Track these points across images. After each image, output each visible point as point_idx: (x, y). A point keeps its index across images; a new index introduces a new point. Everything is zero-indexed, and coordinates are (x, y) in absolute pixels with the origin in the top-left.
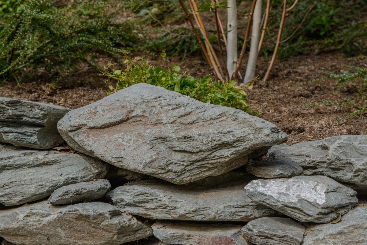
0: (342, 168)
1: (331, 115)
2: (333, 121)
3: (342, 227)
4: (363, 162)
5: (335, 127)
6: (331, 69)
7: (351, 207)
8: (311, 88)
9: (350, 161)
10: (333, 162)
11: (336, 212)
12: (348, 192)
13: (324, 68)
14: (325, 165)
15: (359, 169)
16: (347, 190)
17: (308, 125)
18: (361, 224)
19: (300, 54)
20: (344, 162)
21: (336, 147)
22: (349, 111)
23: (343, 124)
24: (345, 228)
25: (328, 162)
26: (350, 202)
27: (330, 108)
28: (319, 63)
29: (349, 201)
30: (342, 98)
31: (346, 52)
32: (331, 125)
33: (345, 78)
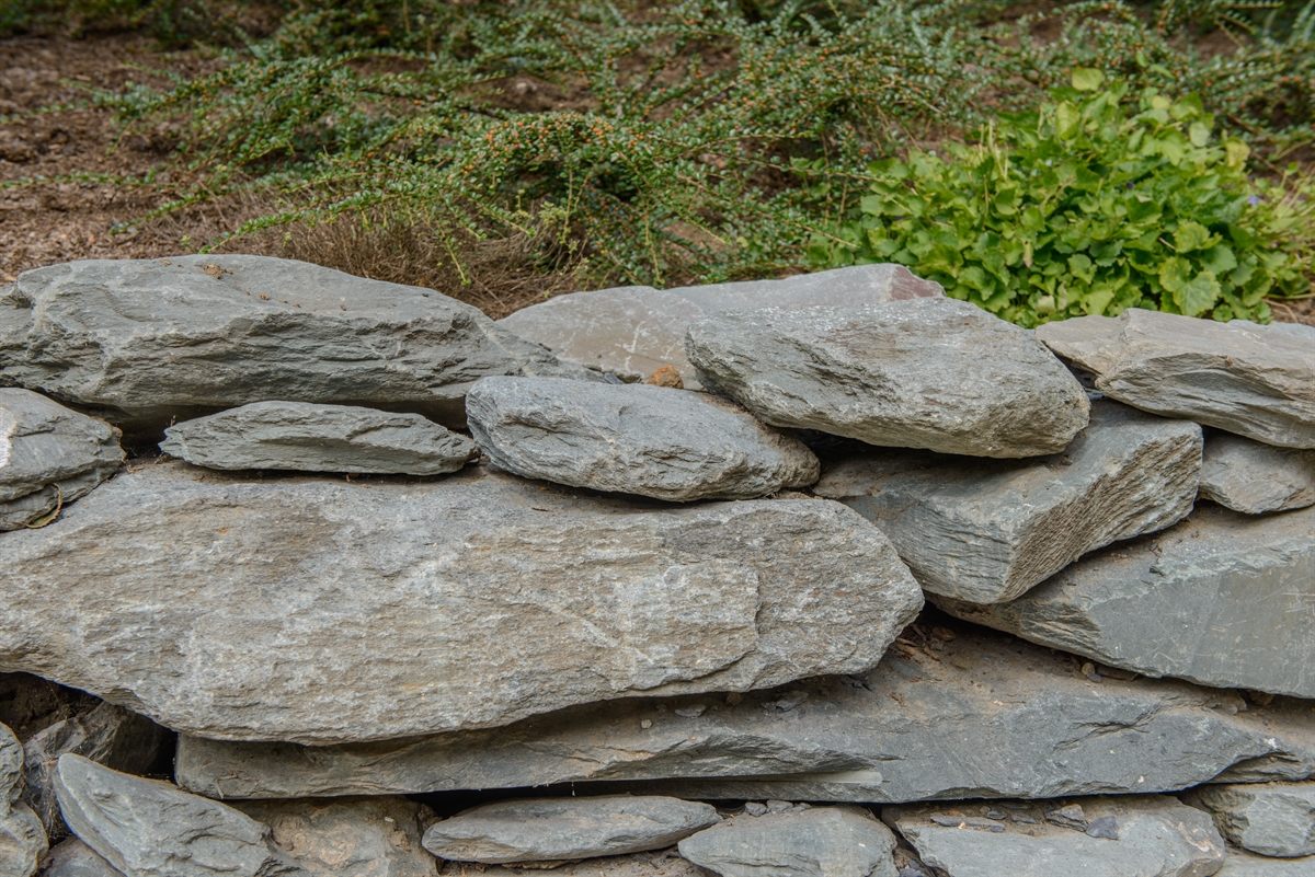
0: (74, 360)
1: (93, 216)
2: (97, 235)
3: (61, 534)
4: (131, 338)
5: (100, 250)
6: (111, 83)
7: (103, 475)
8: (38, 135)
9: (95, 339)
10: (47, 346)
11: (47, 492)
12: (92, 431)
13: (88, 79)
14: (25, 356)
15: (120, 360)
16: (89, 427)
17: (15, 245)
18: (118, 519)
19: (19, 32)
20: (78, 343)
21: (53, 299)
22: (150, 203)
23: (126, 241)
24: (69, 537)
25: (32, 344)
26: (97, 461)
27: (90, 196)
28: (77, 63)
29: (92, 459)
30: (133, 168)
31: (160, 35)
32: (88, 244)
33: (138, 107)
